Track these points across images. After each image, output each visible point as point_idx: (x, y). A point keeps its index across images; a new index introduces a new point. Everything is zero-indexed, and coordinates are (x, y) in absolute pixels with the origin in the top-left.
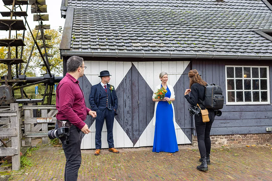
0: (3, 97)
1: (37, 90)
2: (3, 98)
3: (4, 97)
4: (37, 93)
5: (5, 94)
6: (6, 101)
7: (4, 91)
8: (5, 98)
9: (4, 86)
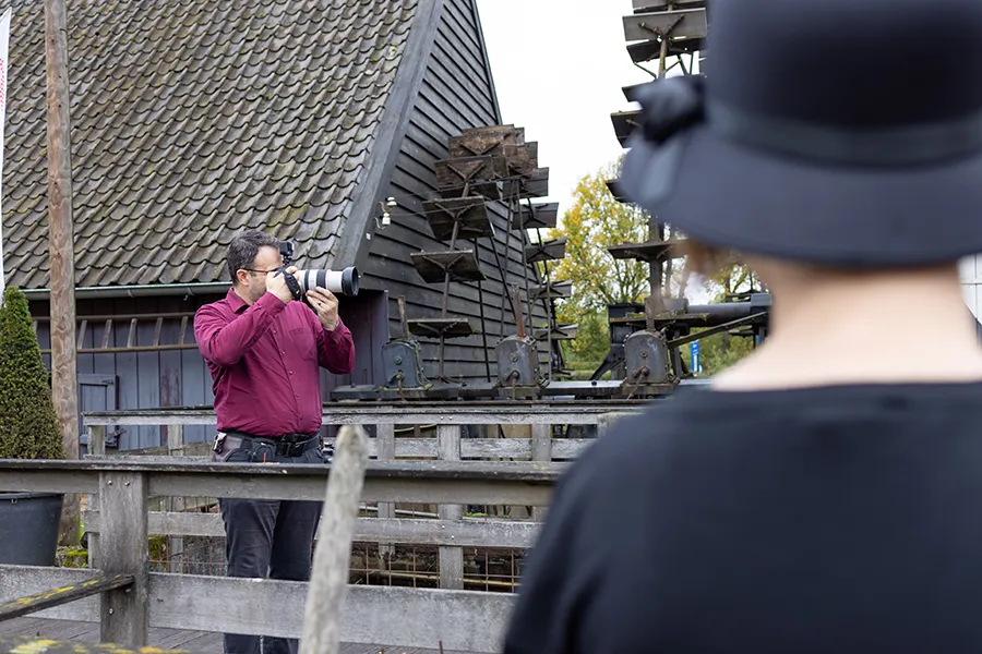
0: (640, 372)
1: (695, 358)
2: (641, 376)
3: (644, 370)
4: (696, 369)
5: (647, 361)
6: (649, 384)
7: (643, 350)
8: (646, 374)
9: (643, 332)
